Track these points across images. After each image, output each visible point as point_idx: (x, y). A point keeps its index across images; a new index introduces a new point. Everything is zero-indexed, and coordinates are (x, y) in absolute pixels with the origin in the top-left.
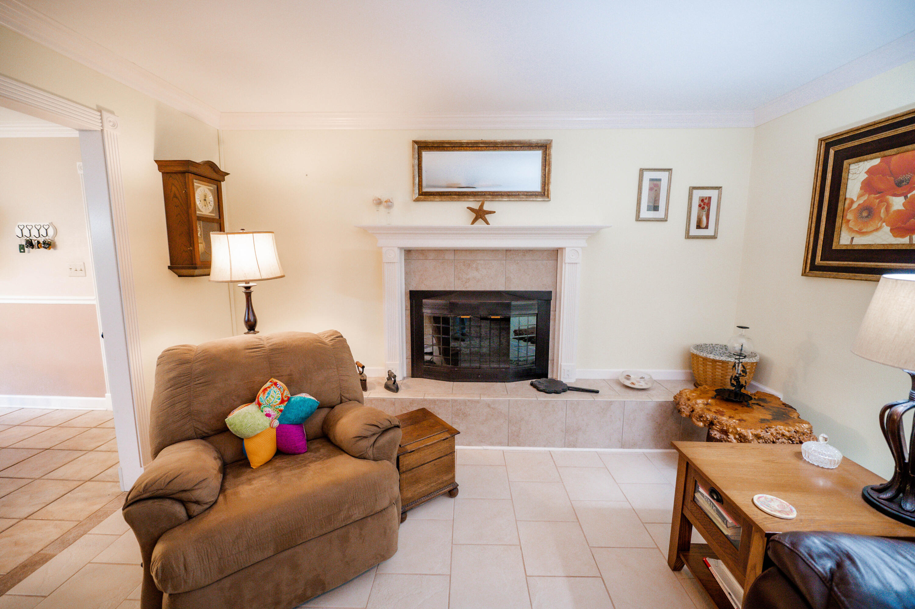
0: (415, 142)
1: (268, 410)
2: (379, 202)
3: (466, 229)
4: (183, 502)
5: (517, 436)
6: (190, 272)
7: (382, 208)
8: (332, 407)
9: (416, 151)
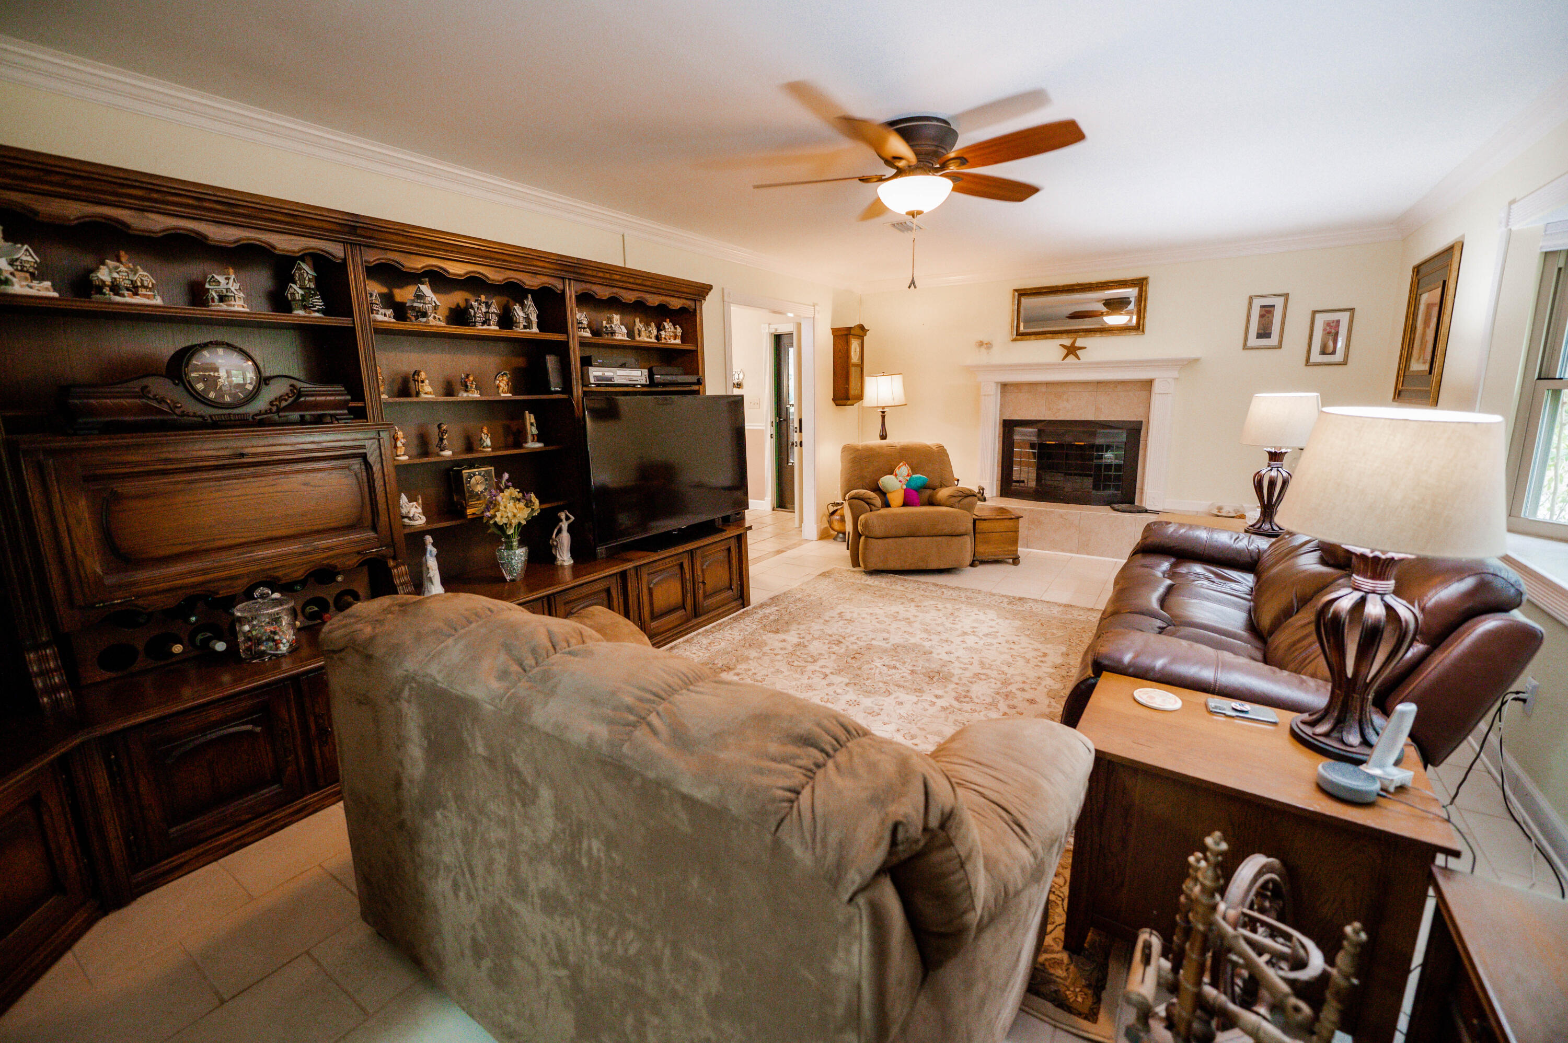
0: (1016, 290)
1: (901, 478)
2: (981, 344)
3: (1059, 364)
4: (868, 503)
5: (1087, 545)
6: (845, 402)
7: (983, 349)
8: (934, 489)
9: (1017, 297)
